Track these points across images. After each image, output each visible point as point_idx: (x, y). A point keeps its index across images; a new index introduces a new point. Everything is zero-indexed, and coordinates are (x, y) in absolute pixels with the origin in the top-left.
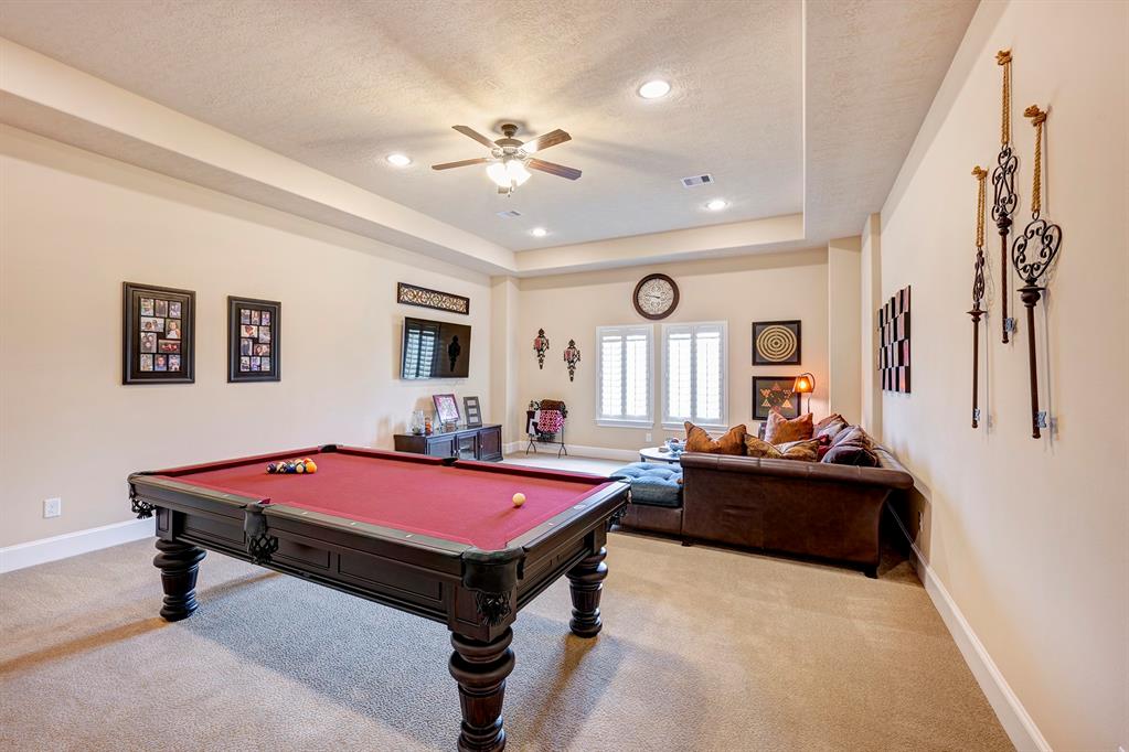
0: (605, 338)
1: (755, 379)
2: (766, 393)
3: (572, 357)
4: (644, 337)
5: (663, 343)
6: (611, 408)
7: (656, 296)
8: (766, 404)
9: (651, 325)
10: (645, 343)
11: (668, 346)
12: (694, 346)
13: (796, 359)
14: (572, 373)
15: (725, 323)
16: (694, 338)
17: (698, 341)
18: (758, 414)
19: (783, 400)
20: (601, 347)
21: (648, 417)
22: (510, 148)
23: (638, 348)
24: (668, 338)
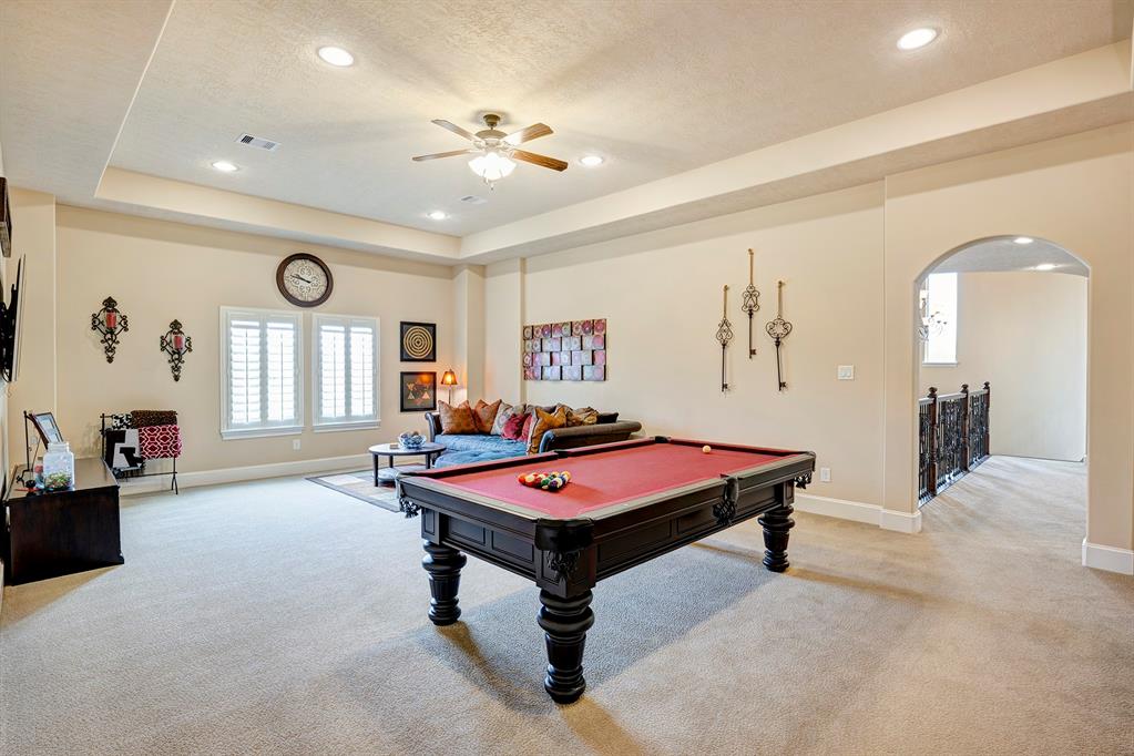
0: (234, 323)
1: (403, 374)
2: (411, 386)
3: (175, 345)
4: (291, 326)
5: (314, 334)
6: (244, 412)
7: (306, 280)
8: (411, 397)
9: (300, 312)
10: (291, 333)
11: (319, 338)
12: (348, 340)
13: (432, 358)
14: (176, 369)
15: (378, 319)
16: (347, 332)
17: (352, 335)
18: (406, 407)
19: (424, 392)
20: (229, 334)
21: (297, 421)
22: (492, 140)
23: (282, 338)
24: (319, 330)
